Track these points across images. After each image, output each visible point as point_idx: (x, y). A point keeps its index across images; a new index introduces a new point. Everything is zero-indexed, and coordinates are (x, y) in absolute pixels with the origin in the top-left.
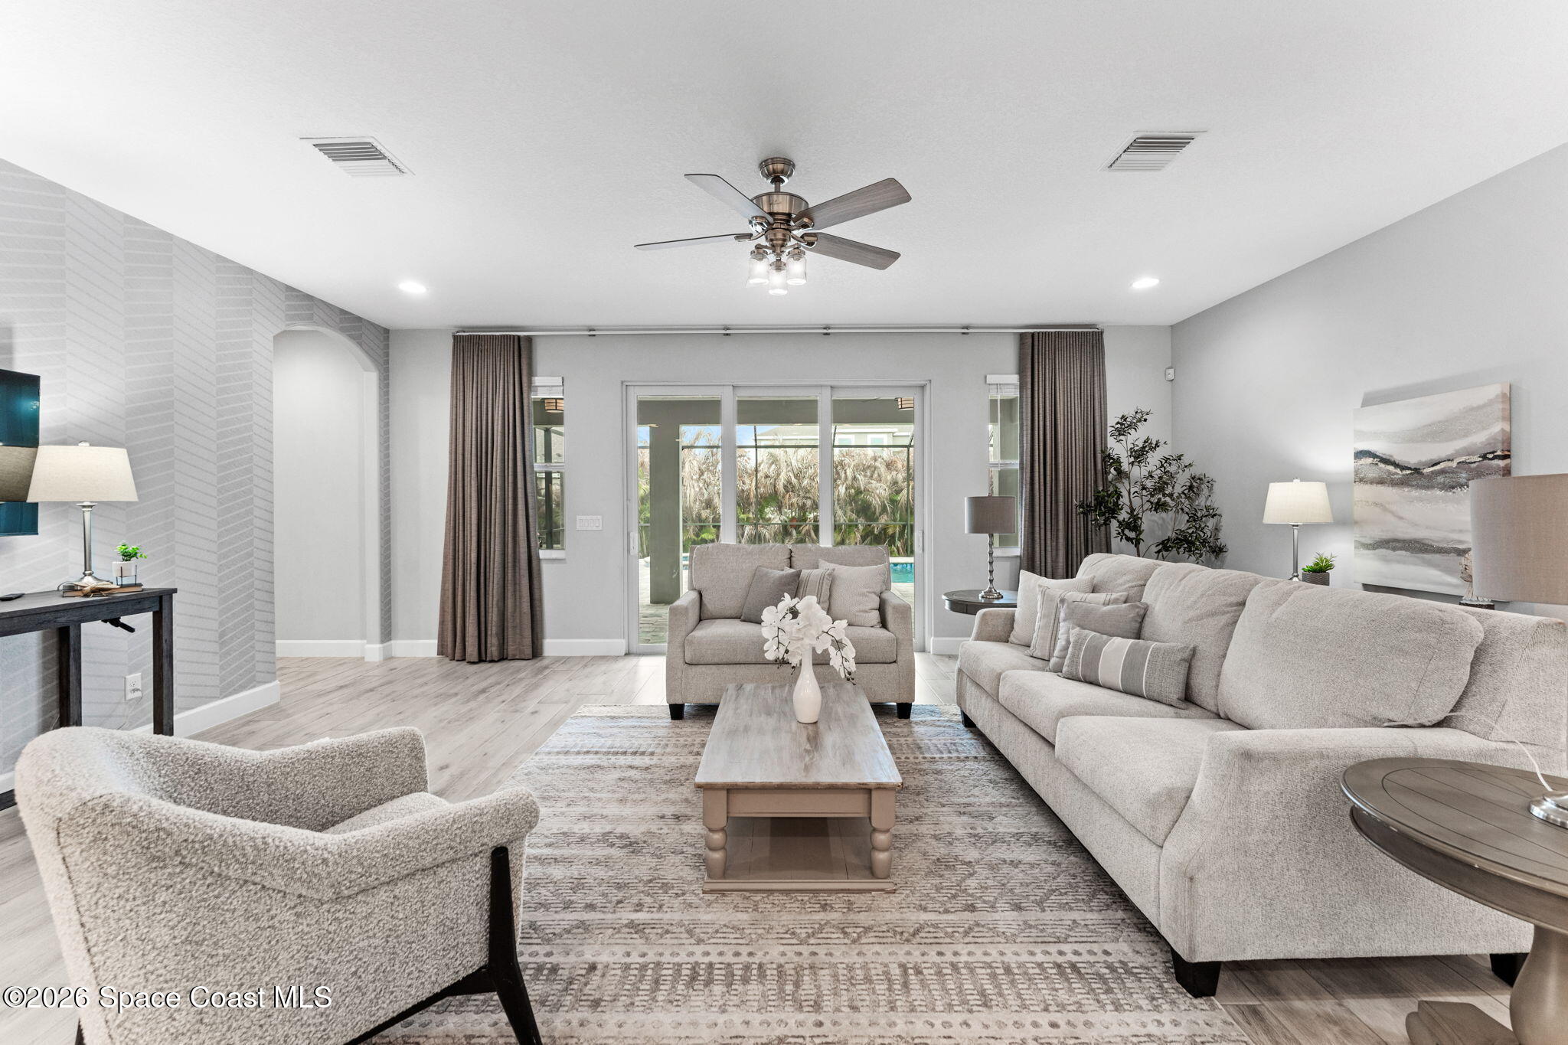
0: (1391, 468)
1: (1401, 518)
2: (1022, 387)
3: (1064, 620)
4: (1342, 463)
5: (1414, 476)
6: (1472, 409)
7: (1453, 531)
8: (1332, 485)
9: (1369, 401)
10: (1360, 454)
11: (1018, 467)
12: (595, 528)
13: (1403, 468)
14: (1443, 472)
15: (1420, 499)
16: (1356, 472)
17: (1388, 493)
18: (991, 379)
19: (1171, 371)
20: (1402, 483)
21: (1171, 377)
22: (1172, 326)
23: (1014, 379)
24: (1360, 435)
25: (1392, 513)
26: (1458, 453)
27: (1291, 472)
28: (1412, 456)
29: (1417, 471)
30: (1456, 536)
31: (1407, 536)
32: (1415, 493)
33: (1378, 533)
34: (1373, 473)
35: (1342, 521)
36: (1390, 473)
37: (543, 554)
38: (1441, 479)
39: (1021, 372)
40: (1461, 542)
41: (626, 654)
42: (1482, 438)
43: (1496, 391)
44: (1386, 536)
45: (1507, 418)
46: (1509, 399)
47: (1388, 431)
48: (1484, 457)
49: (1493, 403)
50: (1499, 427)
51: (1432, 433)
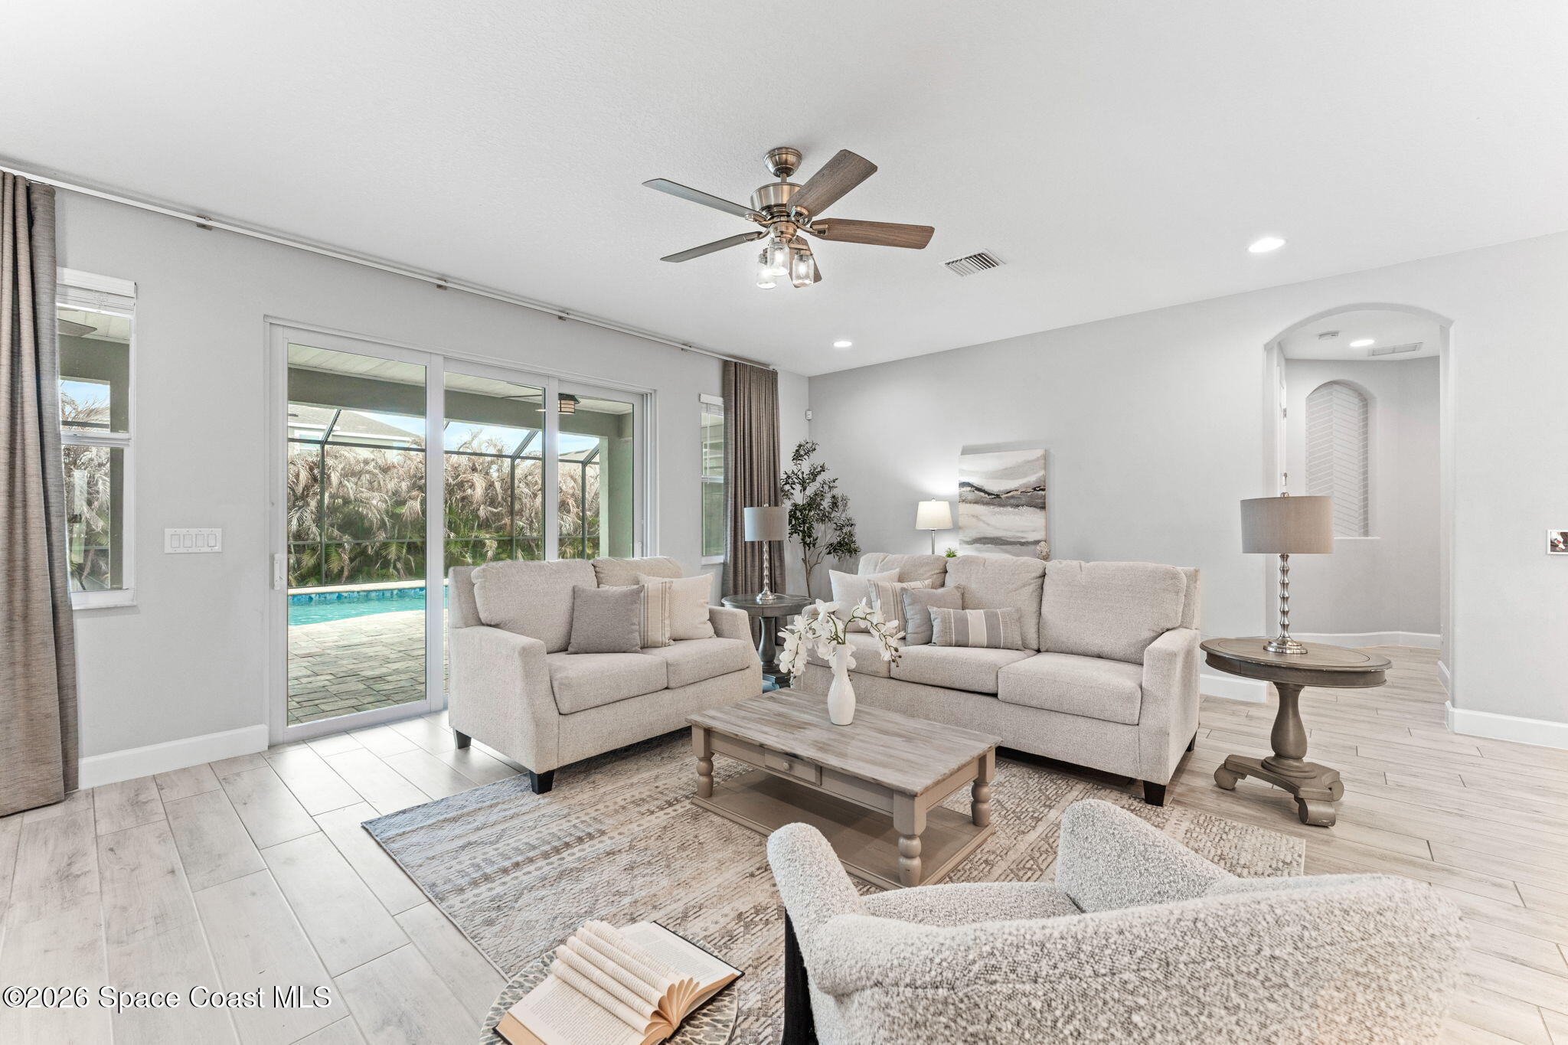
0: (982, 494)
1: (988, 525)
2: (726, 410)
4: (954, 490)
5: (995, 499)
6: (1028, 462)
7: (1018, 532)
8: (953, 505)
9: (967, 451)
10: (963, 485)
12: (206, 549)
13: (989, 494)
14: (1012, 497)
15: (1000, 513)
16: (960, 496)
17: (980, 509)
18: (705, 398)
19: (810, 413)
20: (987, 504)
21: (810, 417)
22: (809, 378)
23: (720, 403)
24: (962, 472)
25: (984, 522)
26: (1021, 486)
27: (929, 497)
28: (995, 487)
29: (998, 496)
30: (1019, 535)
31: (992, 536)
32: (997, 509)
33: (975, 534)
34: (971, 496)
35: (956, 528)
36: (982, 497)
38: (1012, 501)
39: (725, 394)
40: (1023, 538)
41: (271, 747)
42: (1032, 479)
43: (1039, 453)
44: (979, 536)
45: (1045, 468)
46: (1046, 457)
47: (981, 471)
48: (1035, 489)
49: (1038, 459)
50: (1042, 473)
51: (1006, 474)
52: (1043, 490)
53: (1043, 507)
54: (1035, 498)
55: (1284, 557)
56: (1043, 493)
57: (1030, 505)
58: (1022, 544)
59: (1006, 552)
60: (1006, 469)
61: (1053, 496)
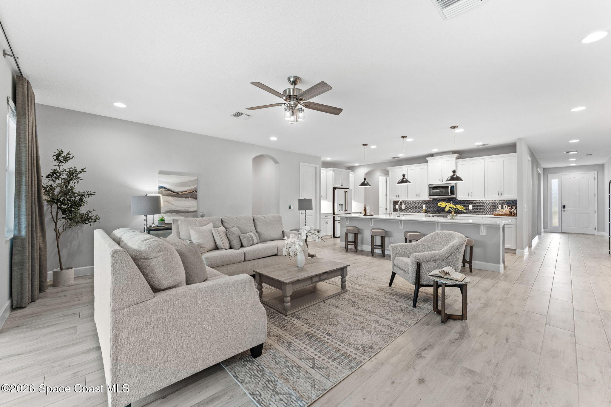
0: (171, 192)
1: (173, 205)
4: (156, 189)
5: (177, 195)
6: (191, 181)
7: (187, 208)
9: (161, 173)
10: (160, 188)
13: (174, 192)
14: (184, 194)
15: (179, 200)
16: (160, 192)
17: (170, 198)
20: (173, 196)
24: (160, 182)
25: (170, 203)
26: (188, 190)
28: (177, 190)
29: (178, 193)
30: (187, 209)
31: (175, 210)
32: (178, 199)
33: (166, 209)
34: (165, 192)
36: (170, 193)
38: (184, 196)
40: (189, 210)
42: (192, 187)
43: (195, 178)
44: (169, 210)
45: (197, 184)
46: (197, 180)
47: (170, 182)
48: (193, 192)
49: (194, 180)
50: (196, 186)
51: (182, 184)
52: (196, 192)
53: (196, 198)
54: (193, 195)
56: (196, 193)
57: (192, 198)
58: (188, 212)
59: (182, 216)
60: (182, 183)
61: (199, 194)
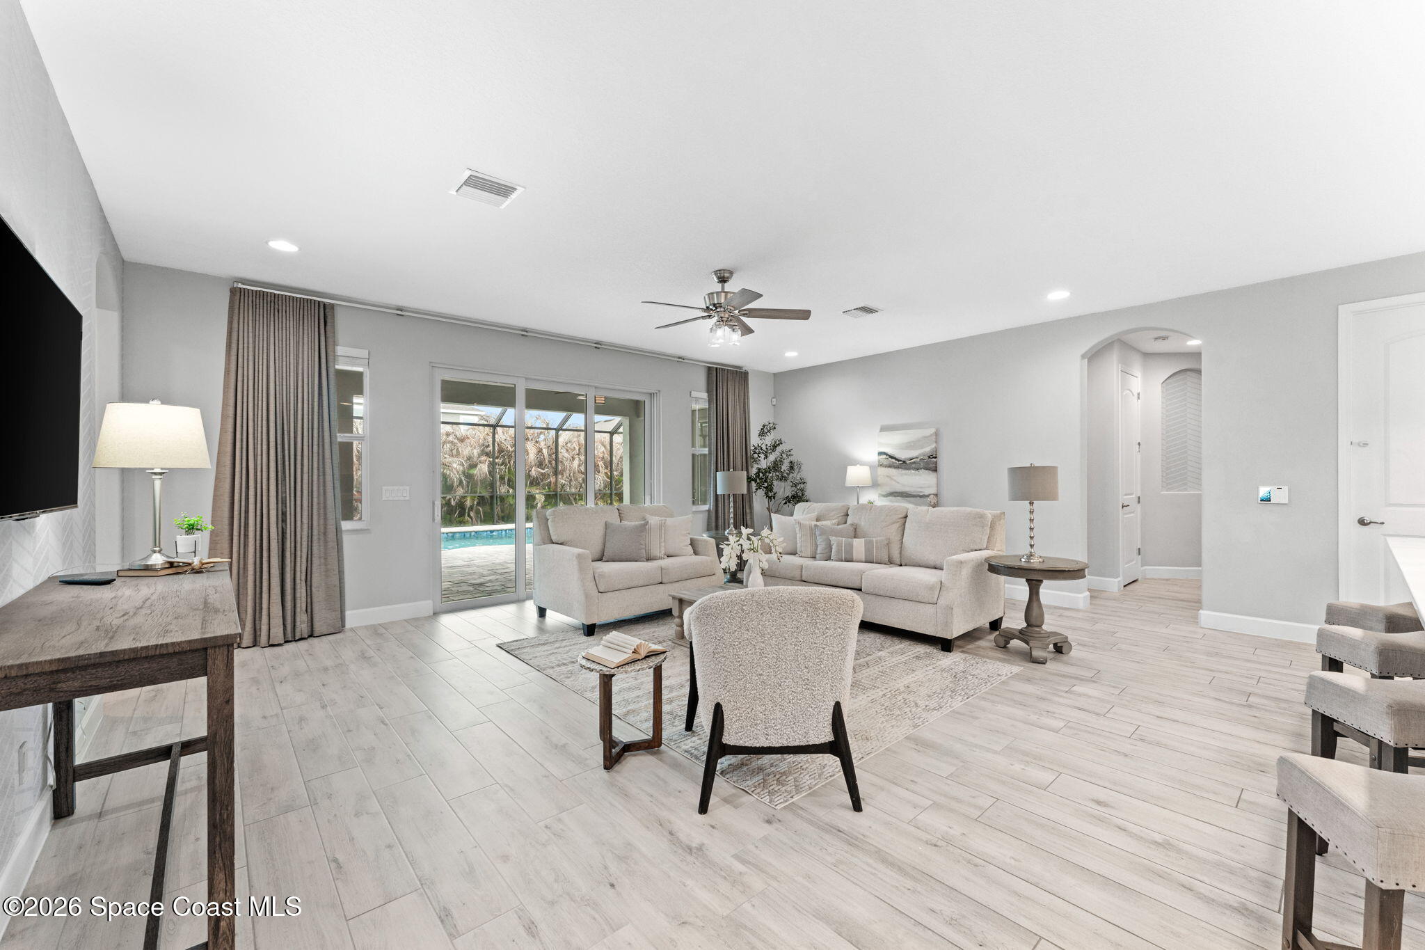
0: (894, 460)
1: (898, 483)
2: (710, 401)
3: (820, 535)
4: (873, 457)
5: (902, 464)
6: (925, 437)
7: (918, 488)
8: (872, 468)
9: (884, 429)
10: (881, 453)
11: (707, 453)
12: (402, 498)
13: (899, 461)
14: (914, 463)
15: (906, 474)
16: (879, 461)
17: (893, 471)
18: (694, 394)
19: (774, 400)
20: (897, 467)
21: (774, 403)
22: (774, 374)
23: (705, 395)
24: (880, 444)
25: (895, 481)
26: (920, 455)
27: (855, 462)
28: (903, 455)
29: (904, 462)
30: (920, 490)
31: (901, 491)
32: (904, 472)
33: (889, 490)
34: (886, 462)
35: (875, 485)
36: (893, 463)
37: (346, 525)
38: (913, 466)
39: (709, 391)
40: (921, 492)
41: (434, 614)
42: (928, 449)
43: (933, 431)
44: (892, 491)
45: (936, 442)
46: (937, 434)
47: (893, 443)
48: (929, 457)
49: (931, 435)
50: (934, 446)
51: (910, 446)
52: (936, 458)
53: (935, 470)
54: (930, 463)
55: (1031, 504)
56: (935, 460)
57: (926, 469)
58: (921, 497)
59: (910, 502)
60: (909, 442)
61: (943, 463)
